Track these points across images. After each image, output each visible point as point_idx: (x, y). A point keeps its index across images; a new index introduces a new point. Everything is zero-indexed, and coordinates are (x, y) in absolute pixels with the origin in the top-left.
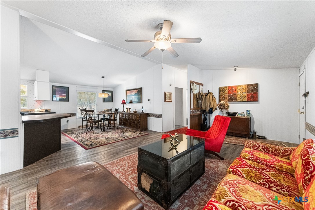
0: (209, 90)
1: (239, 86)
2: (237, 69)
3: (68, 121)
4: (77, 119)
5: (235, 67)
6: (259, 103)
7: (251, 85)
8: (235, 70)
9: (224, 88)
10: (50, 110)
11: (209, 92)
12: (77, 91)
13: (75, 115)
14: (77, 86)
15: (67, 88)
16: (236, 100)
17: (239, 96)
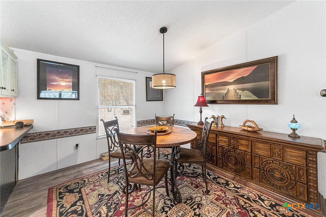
3: (77, 145)
4: (97, 139)
10: (33, 121)
12: (96, 76)
13: (92, 130)
14: (98, 65)
15: (76, 68)
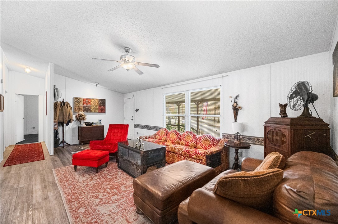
0: (63, 99)
1: (94, 99)
2: (98, 85)
5: (96, 84)
6: (106, 114)
7: (101, 99)
8: (96, 86)
9: (79, 99)
11: (63, 100)
16: (90, 111)
17: (93, 108)
